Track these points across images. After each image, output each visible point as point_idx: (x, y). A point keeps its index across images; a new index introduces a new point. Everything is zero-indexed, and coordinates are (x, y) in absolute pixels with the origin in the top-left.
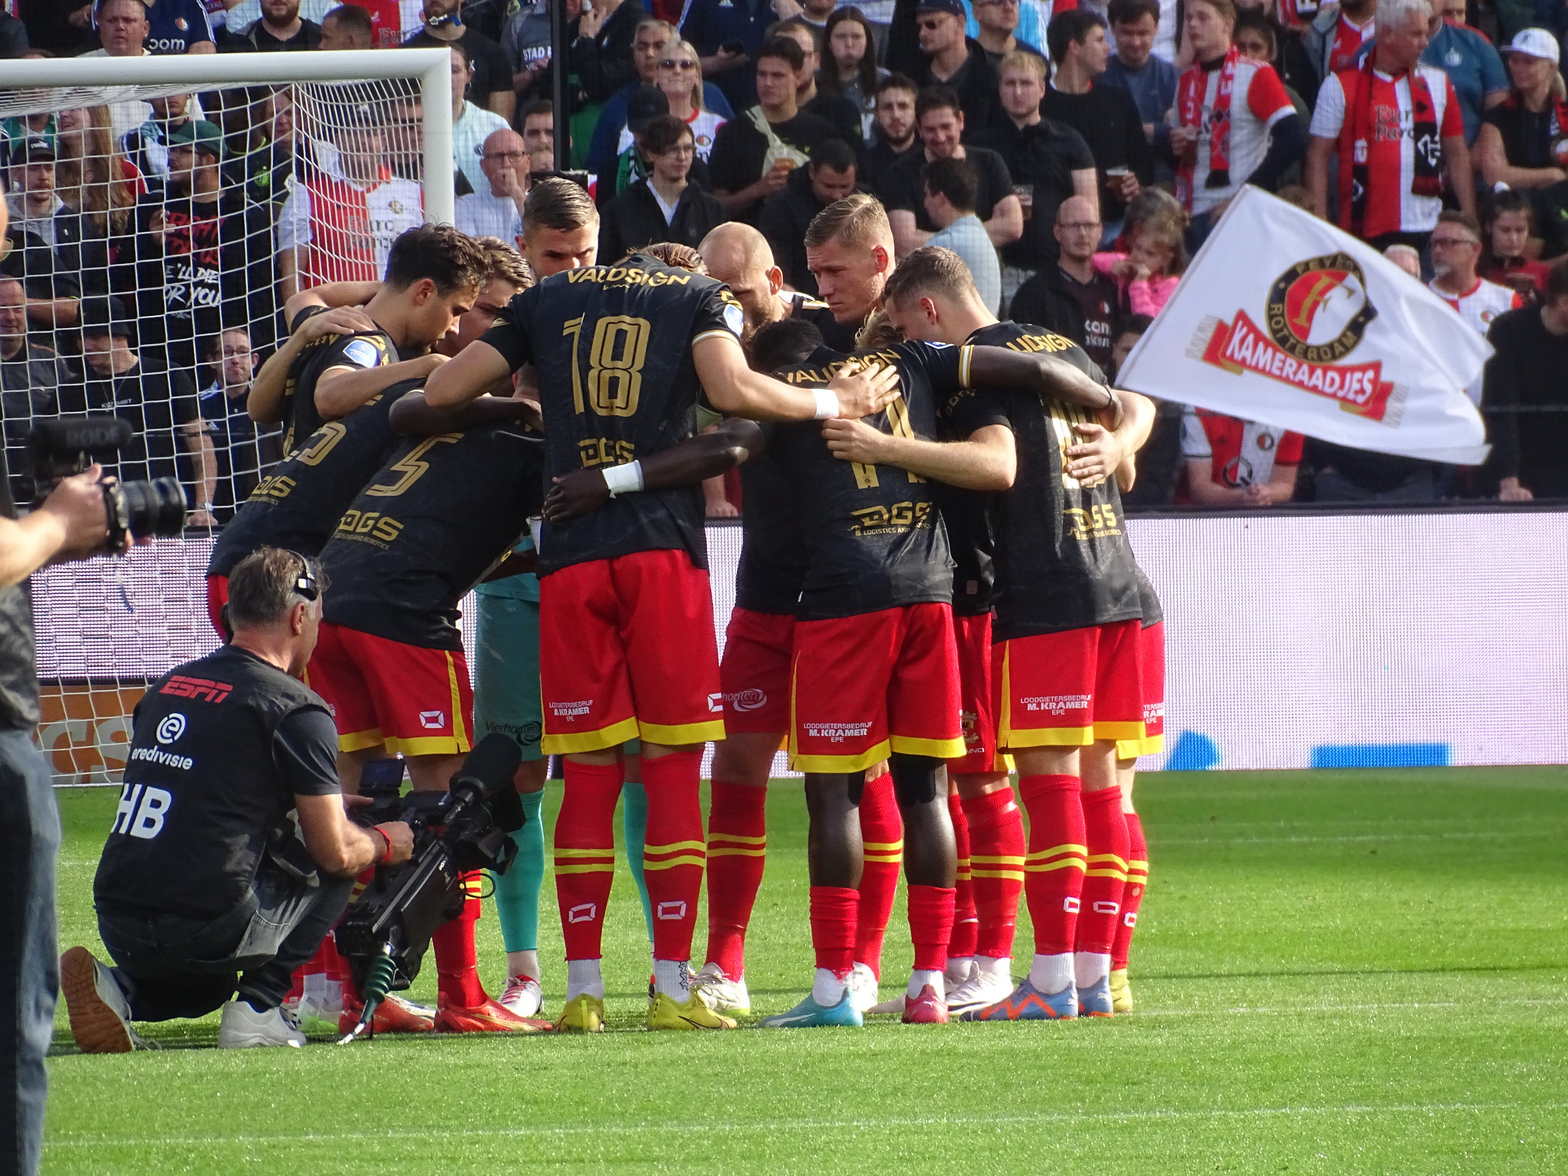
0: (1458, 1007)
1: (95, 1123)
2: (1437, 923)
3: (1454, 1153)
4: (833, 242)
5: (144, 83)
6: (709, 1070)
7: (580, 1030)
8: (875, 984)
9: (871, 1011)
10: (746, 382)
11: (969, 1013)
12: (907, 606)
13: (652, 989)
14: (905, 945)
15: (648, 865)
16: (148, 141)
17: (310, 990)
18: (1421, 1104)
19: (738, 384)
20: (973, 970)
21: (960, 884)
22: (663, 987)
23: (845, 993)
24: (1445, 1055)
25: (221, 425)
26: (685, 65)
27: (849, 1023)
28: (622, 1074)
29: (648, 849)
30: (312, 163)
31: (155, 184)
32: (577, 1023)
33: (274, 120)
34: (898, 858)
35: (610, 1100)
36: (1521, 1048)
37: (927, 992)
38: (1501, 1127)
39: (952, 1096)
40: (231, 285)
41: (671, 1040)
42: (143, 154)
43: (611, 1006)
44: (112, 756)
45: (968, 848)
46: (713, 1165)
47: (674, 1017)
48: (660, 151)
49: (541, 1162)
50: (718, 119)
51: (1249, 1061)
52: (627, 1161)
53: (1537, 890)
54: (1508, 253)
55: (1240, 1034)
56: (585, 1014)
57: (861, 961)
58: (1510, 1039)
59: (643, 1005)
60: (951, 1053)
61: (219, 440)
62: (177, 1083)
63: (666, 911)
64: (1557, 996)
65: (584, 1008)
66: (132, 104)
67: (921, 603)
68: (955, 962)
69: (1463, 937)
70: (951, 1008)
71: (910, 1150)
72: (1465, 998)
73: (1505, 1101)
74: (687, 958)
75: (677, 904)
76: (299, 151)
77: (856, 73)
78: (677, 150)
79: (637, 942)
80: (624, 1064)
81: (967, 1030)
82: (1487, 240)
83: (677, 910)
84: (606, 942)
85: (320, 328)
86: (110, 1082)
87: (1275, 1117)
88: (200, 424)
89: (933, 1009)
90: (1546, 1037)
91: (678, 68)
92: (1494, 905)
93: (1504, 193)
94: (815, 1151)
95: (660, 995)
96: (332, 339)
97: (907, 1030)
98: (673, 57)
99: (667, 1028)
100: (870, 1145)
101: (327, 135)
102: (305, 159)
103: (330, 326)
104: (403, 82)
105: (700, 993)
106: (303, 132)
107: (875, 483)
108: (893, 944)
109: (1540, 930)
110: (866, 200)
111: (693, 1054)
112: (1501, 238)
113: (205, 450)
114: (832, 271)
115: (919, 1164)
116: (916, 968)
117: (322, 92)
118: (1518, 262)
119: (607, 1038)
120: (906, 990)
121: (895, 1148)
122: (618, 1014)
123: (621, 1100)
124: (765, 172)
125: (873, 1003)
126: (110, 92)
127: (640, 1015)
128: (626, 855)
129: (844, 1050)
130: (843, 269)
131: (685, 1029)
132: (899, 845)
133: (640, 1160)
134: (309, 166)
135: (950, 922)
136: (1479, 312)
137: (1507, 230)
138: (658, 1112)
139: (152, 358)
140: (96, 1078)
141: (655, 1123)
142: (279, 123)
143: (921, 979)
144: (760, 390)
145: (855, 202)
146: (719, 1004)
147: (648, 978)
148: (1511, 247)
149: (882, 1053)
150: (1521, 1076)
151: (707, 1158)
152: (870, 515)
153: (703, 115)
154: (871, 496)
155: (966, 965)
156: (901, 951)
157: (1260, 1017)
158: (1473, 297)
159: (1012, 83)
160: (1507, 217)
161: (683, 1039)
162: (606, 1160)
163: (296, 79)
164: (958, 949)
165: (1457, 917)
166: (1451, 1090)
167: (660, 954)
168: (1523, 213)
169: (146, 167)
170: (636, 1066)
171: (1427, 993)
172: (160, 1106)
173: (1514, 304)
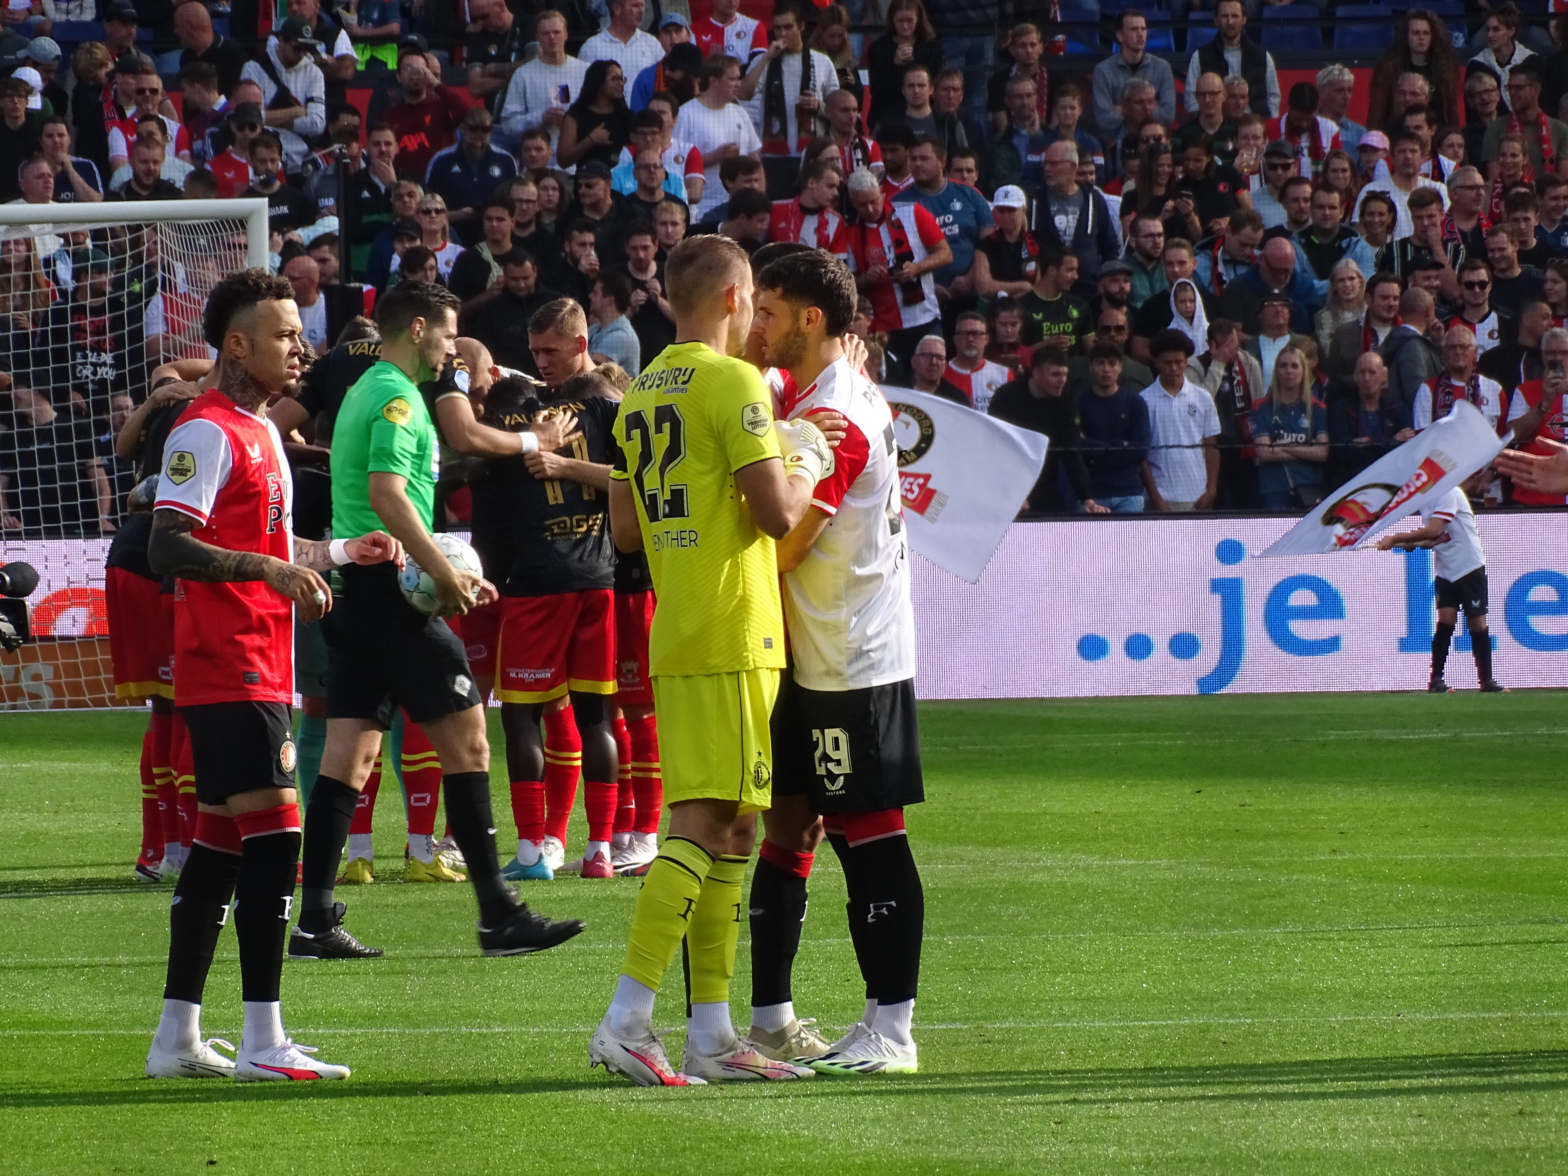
0: (969, 868)
1: (19, 947)
2: (954, 808)
3: (966, 969)
4: (550, 331)
5: (56, 222)
6: (448, 911)
7: (357, 882)
8: (563, 851)
9: (559, 870)
10: (473, 432)
11: (626, 871)
12: (581, 591)
13: (407, 853)
14: (583, 824)
15: (404, 768)
16: (58, 263)
17: (169, 854)
18: (944, 936)
19: (468, 434)
20: (631, 842)
21: (622, 782)
22: (413, 852)
23: (541, 856)
24: (960, 901)
25: (111, 460)
26: (438, 211)
27: (544, 878)
28: (386, 912)
29: (404, 757)
30: (172, 278)
31: (63, 293)
32: (355, 878)
33: (145, 248)
34: (579, 763)
35: (377, 932)
36: (1013, 896)
37: (599, 856)
38: (999, 951)
39: (615, 929)
40: (118, 363)
41: (420, 889)
42: (54, 272)
43: (379, 865)
44: (33, 691)
45: (629, 755)
46: (450, 977)
47: (422, 874)
48: (414, 271)
49: (329, 975)
50: (460, 249)
51: (823, 905)
52: (389, 974)
53: (1024, 786)
54: (1005, 340)
55: (816, 886)
56: (360, 872)
57: (553, 834)
58: (1006, 890)
59: (400, 864)
60: (615, 898)
61: (109, 471)
62: (76, 919)
63: (416, 800)
64: (1038, 860)
65: (360, 867)
66: (47, 237)
67: (591, 589)
68: (618, 836)
69: (973, 818)
70: (616, 868)
71: (587, 966)
72: (974, 861)
73: (1002, 933)
74: (432, 832)
75: (424, 795)
76: (163, 270)
77: (554, 217)
78: (425, 270)
79: (397, 821)
80: (388, 906)
81: (626, 883)
82: (992, 331)
83: (424, 799)
84: (376, 821)
85: (164, 395)
86: (30, 919)
87: (842, 944)
88: (96, 460)
89: (602, 868)
90: (1030, 889)
91: (434, 214)
92: (994, 796)
93: (1004, 298)
94: (520, 967)
95: (413, 858)
96: (172, 403)
97: (584, 883)
98: (429, 206)
99: (418, 881)
100: (558, 963)
101: (181, 258)
102: (167, 275)
103: (171, 394)
104: (234, 222)
105: (440, 857)
106: (166, 256)
107: (561, 501)
108: (575, 823)
109: (1026, 814)
110: (571, 302)
111: (435, 899)
112: (1001, 329)
113: (100, 477)
114: (548, 351)
115: (592, 976)
116: (591, 839)
117: (179, 229)
118: (1013, 347)
119: (375, 887)
120: (584, 855)
121: (576, 965)
122: (384, 871)
123: (385, 932)
124: (489, 285)
125: (561, 864)
126: (33, 228)
127: (399, 872)
128: (390, 760)
129: (541, 897)
130: (557, 350)
131: (430, 882)
132: (579, 754)
133: (398, 973)
134: (170, 280)
135: (614, 807)
136: (985, 383)
137: (1005, 324)
138: (410, 939)
139: (63, 413)
140: (20, 915)
141: (409, 948)
142: (148, 250)
143: (594, 847)
144: (485, 438)
145: (564, 304)
146: (454, 864)
147: (404, 846)
148: (1008, 337)
149: (567, 898)
150: (1014, 916)
151: (445, 972)
152: (558, 524)
153: (449, 245)
154: (559, 510)
155: (626, 838)
156: (580, 828)
157: (830, 874)
158: (980, 372)
159: (665, 224)
160: (1004, 315)
161: (428, 889)
162: (375, 973)
163: (160, 219)
164: (621, 825)
165: (969, 805)
166: (965, 925)
167: (412, 830)
168: (1016, 312)
169: (56, 280)
170: (395, 907)
171: (947, 857)
172: (64, 935)
173: (1009, 378)
